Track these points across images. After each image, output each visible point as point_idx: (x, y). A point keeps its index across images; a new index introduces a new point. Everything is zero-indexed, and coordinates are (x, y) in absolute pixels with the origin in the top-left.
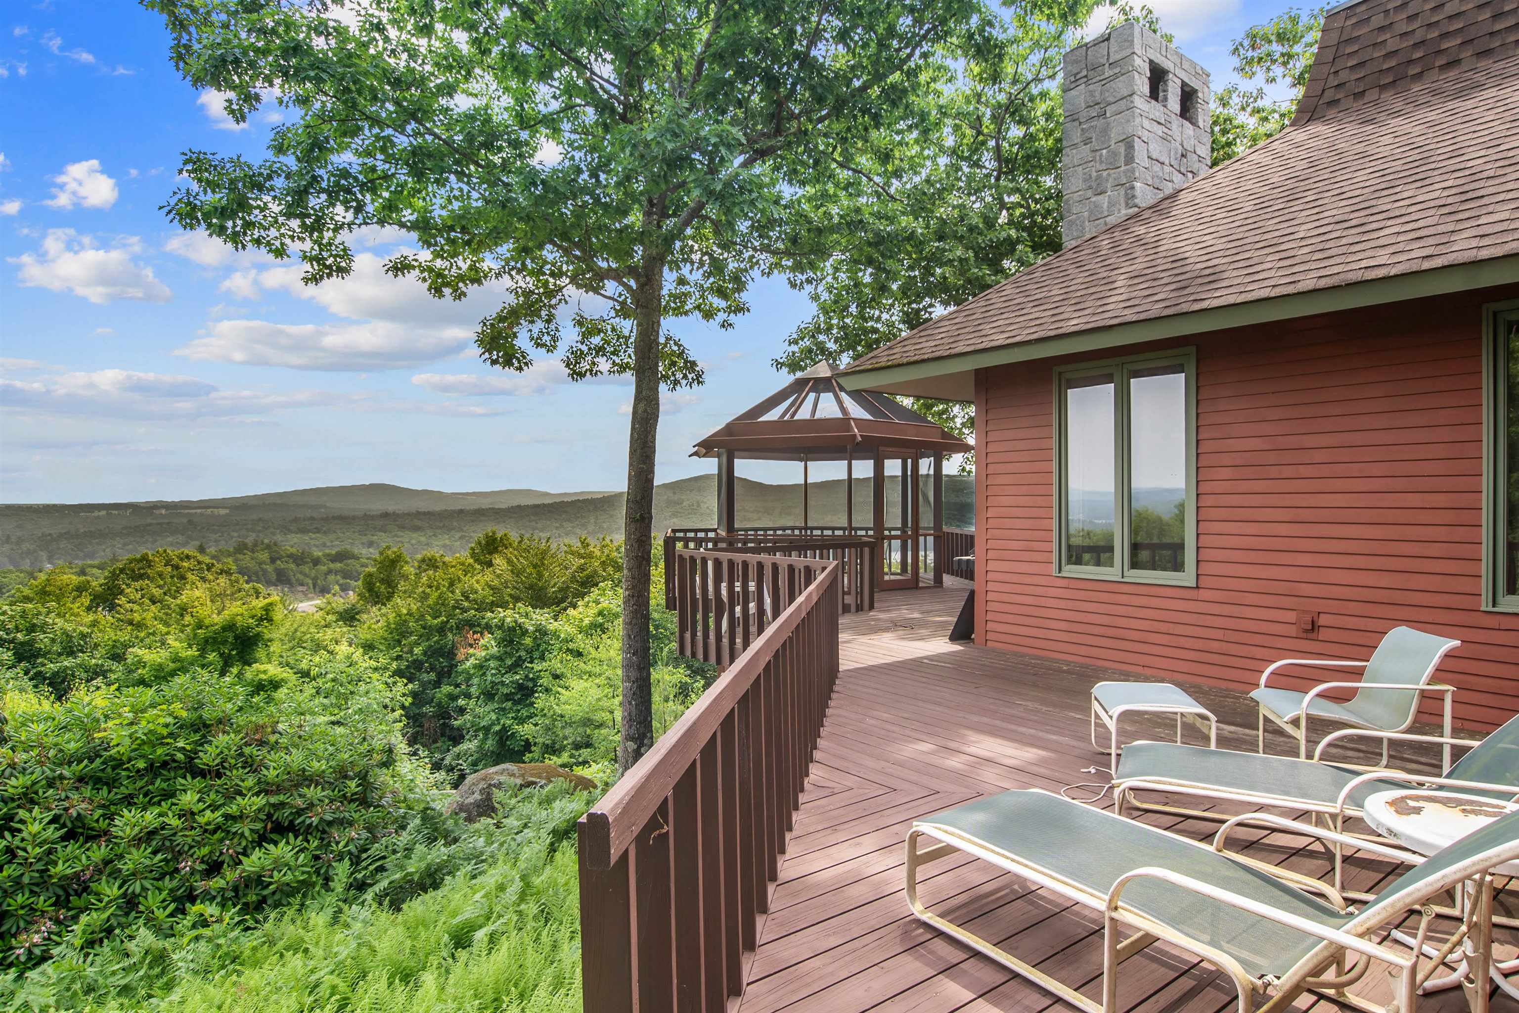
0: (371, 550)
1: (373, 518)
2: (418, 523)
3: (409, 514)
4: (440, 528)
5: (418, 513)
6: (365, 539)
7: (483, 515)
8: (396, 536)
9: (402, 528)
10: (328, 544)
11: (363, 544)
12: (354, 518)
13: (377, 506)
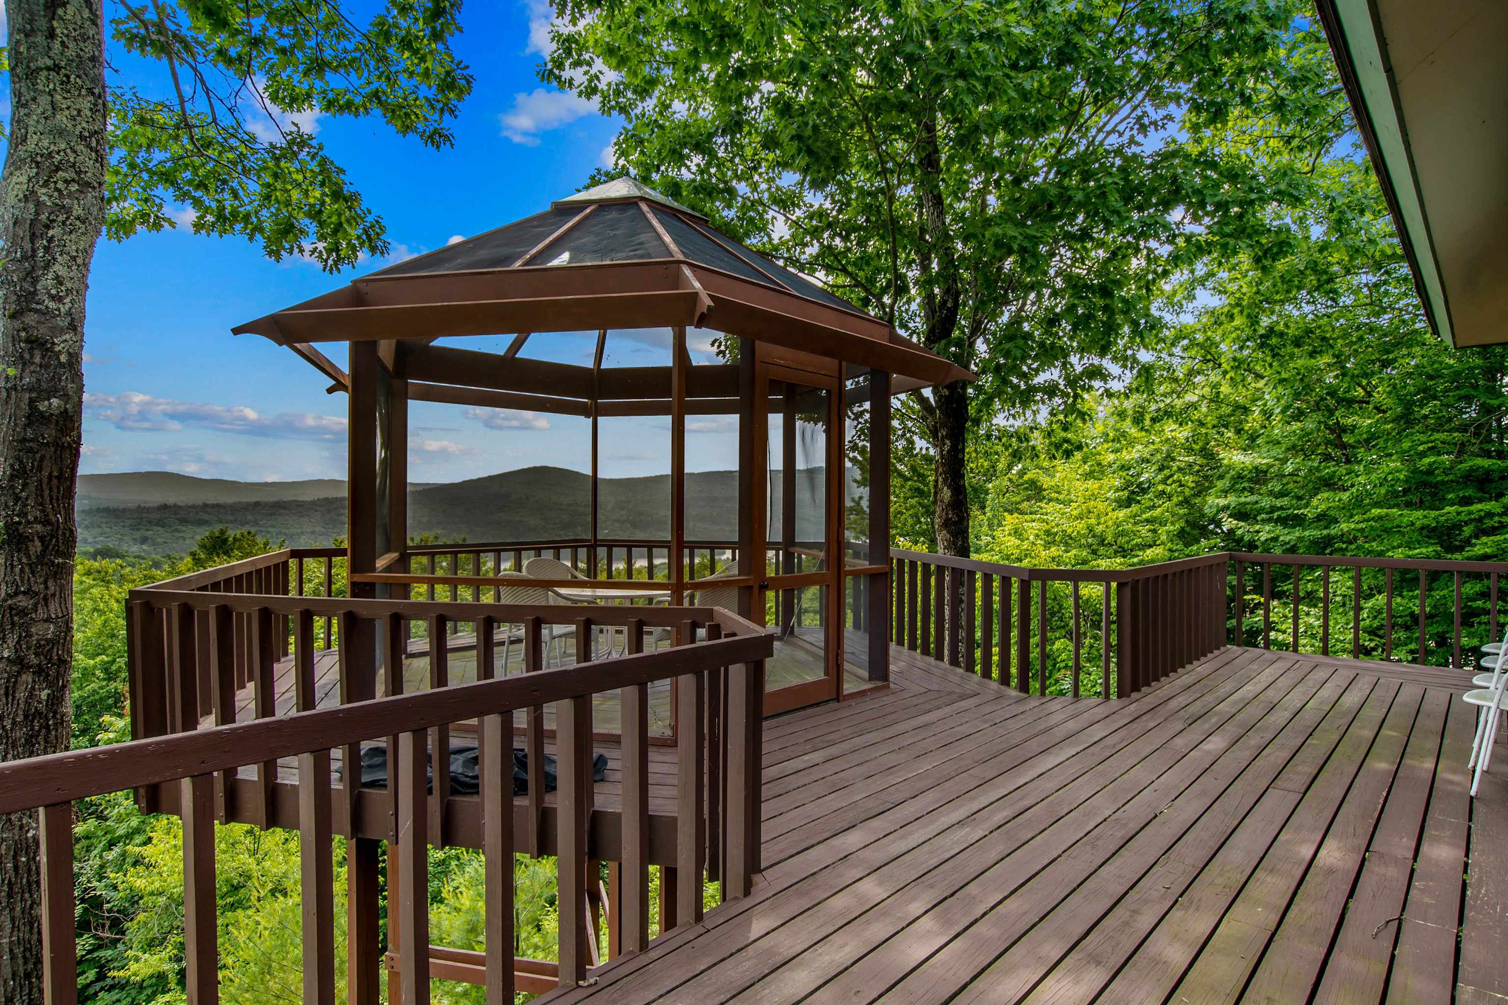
0: (144, 547)
1: (148, 510)
2: (205, 517)
3: (193, 507)
4: (232, 522)
5: (206, 505)
6: (137, 535)
7: (285, 508)
8: (177, 531)
9: (185, 521)
10: (90, 540)
11: (135, 540)
12: (124, 511)
13: (155, 497)
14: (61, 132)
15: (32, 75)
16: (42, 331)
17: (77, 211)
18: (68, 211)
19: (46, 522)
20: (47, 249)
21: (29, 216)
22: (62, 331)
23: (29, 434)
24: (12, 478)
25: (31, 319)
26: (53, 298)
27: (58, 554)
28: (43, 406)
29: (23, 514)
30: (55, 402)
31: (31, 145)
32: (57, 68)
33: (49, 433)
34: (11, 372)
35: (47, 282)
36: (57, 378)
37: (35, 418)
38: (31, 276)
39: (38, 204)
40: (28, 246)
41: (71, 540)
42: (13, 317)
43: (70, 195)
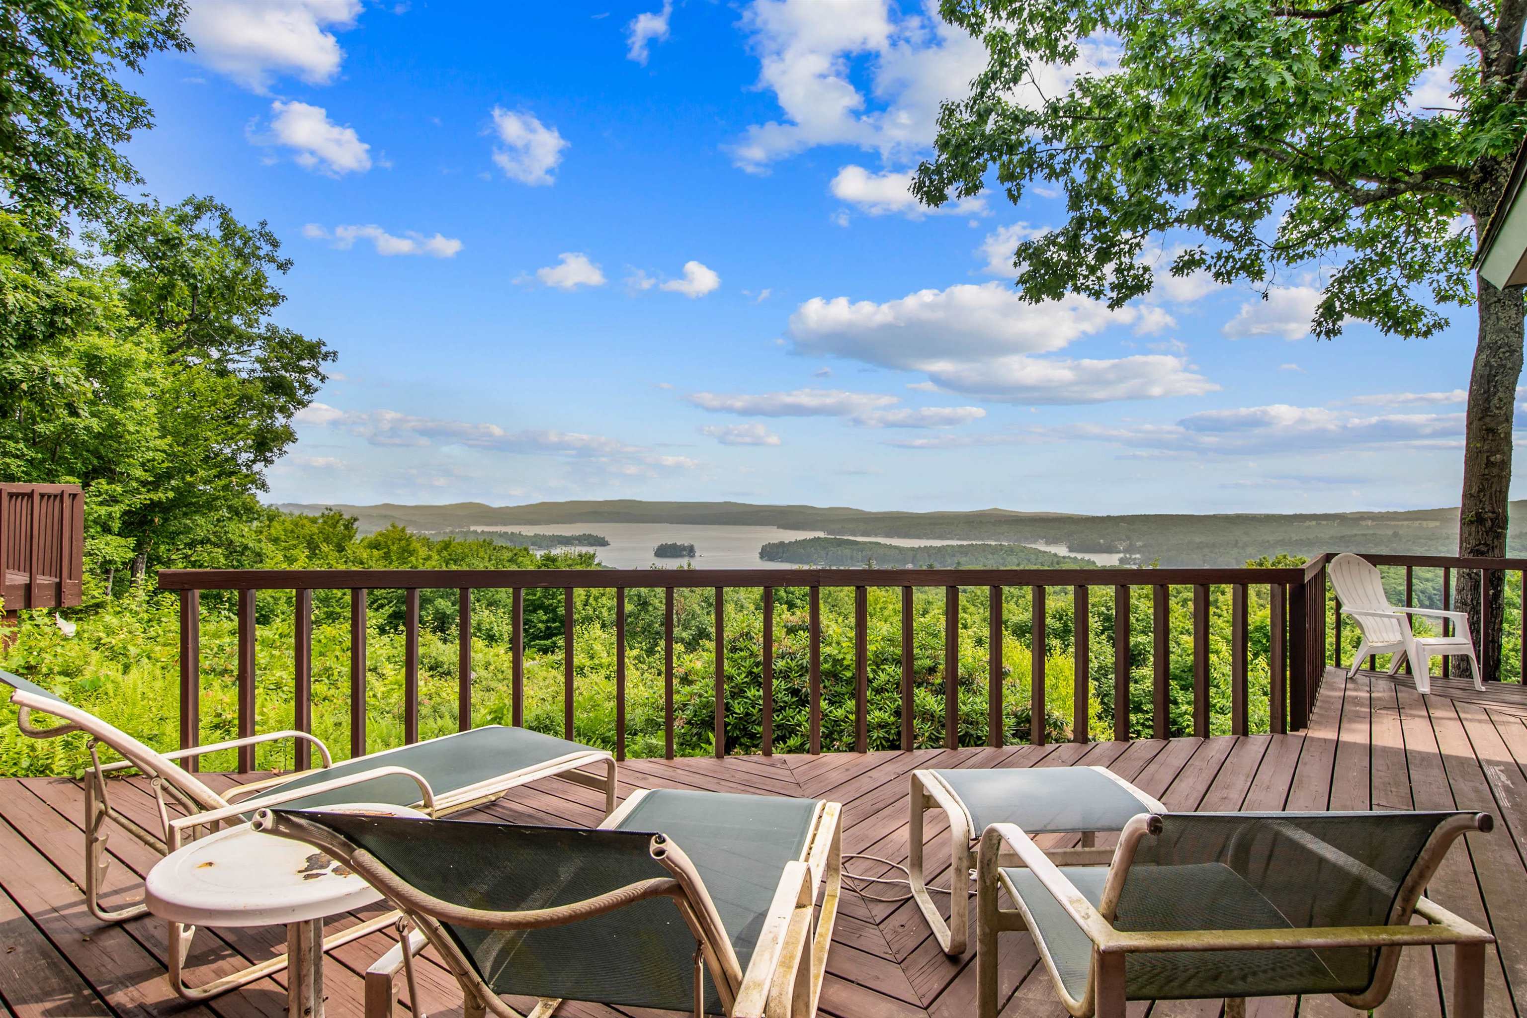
14: (1501, 330)
15: (1488, 307)
16: (1492, 425)
17: (1509, 365)
18: (1504, 366)
19: (1493, 512)
20: (1495, 386)
21: (1486, 373)
22: (1502, 423)
23: (1487, 472)
24: (1479, 492)
25: (1488, 420)
26: (1497, 408)
27: (1500, 527)
28: (1493, 459)
29: (1483, 508)
30: (1498, 456)
31: (1488, 339)
32: (1499, 301)
33: (1495, 471)
34: (1478, 445)
35: (1495, 401)
36: (1499, 445)
37: (1489, 464)
38: (1488, 400)
39: (1491, 367)
40: (1486, 387)
41: (1505, 520)
42: (1480, 420)
43: (1506, 359)
